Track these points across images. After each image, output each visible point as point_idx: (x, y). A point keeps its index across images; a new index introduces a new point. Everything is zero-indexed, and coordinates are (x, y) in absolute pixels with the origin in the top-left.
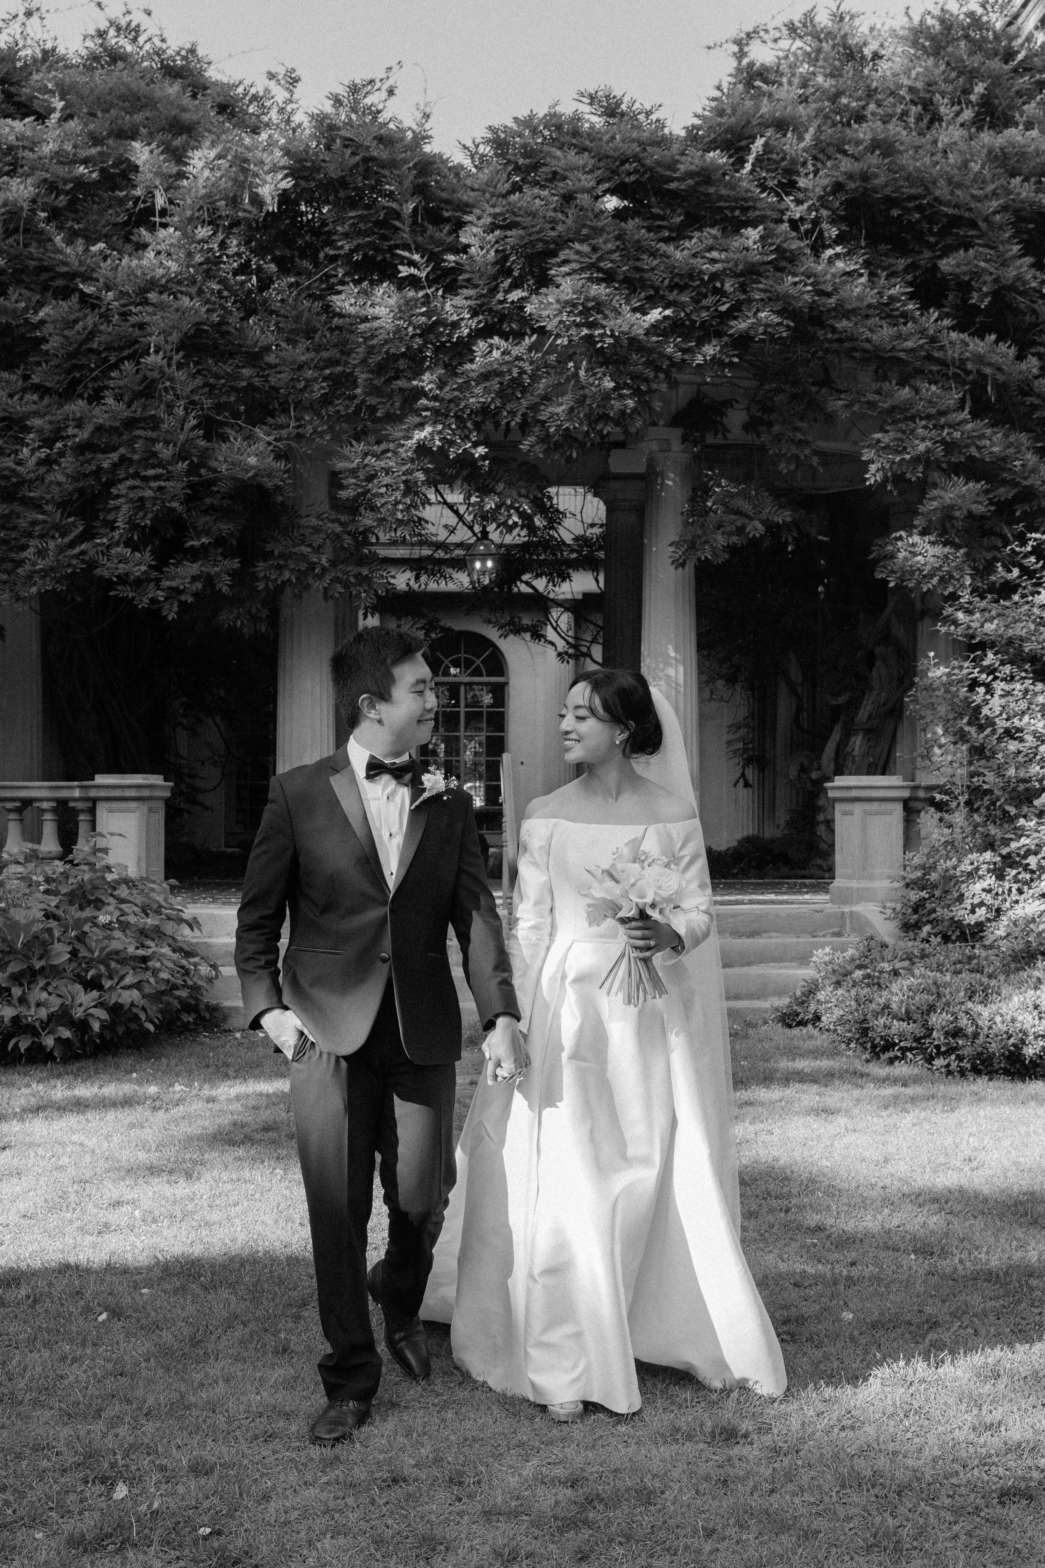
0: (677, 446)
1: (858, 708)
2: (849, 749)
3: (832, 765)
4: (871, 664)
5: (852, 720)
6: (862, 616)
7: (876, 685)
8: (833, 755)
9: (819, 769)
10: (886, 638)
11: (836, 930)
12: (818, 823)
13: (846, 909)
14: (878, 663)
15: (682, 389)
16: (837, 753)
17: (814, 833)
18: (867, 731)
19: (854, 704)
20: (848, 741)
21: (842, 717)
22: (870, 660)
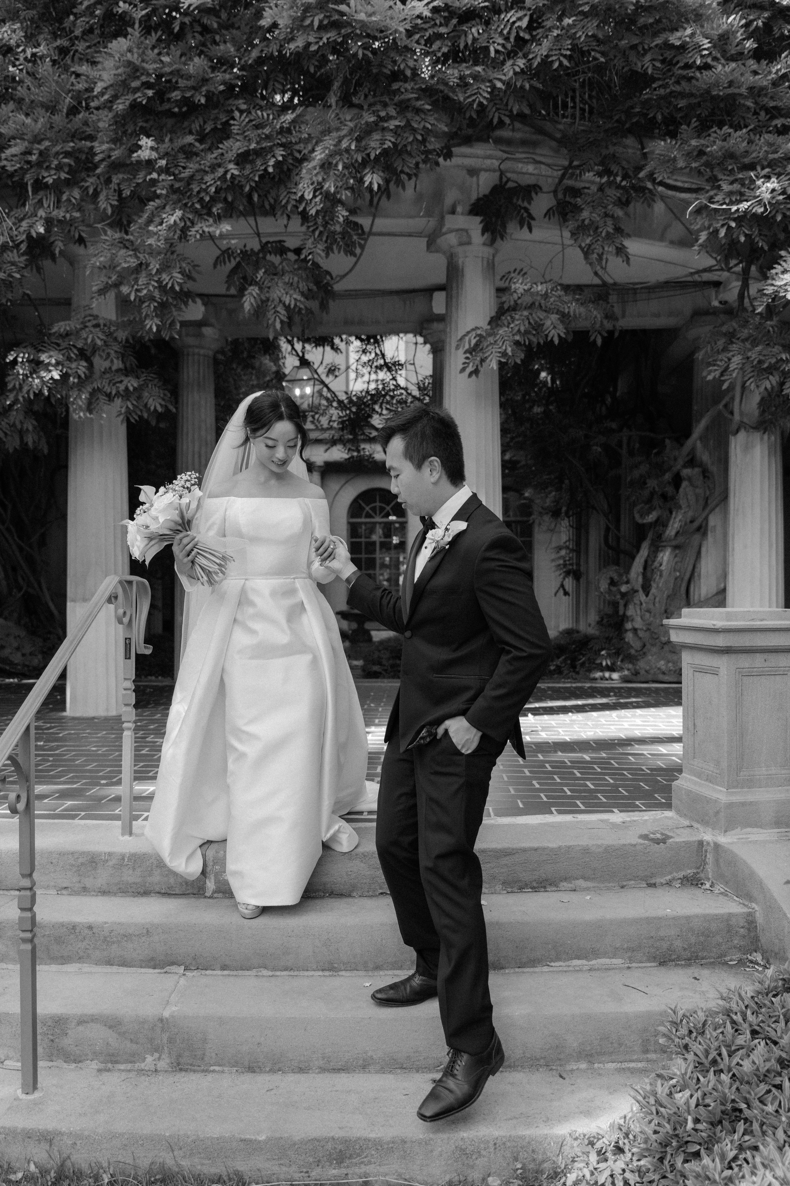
0: (477, 237)
1: (665, 525)
2: (656, 564)
3: (640, 579)
4: (677, 485)
5: (659, 536)
6: (667, 441)
7: (683, 502)
8: (641, 570)
9: (627, 582)
10: (692, 461)
11: (689, 872)
12: (626, 631)
13: (708, 836)
14: (685, 484)
15: (484, 177)
16: (645, 568)
17: (623, 639)
18: (676, 547)
19: (662, 523)
20: (656, 557)
21: (650, 535)
22: (677, 481)
